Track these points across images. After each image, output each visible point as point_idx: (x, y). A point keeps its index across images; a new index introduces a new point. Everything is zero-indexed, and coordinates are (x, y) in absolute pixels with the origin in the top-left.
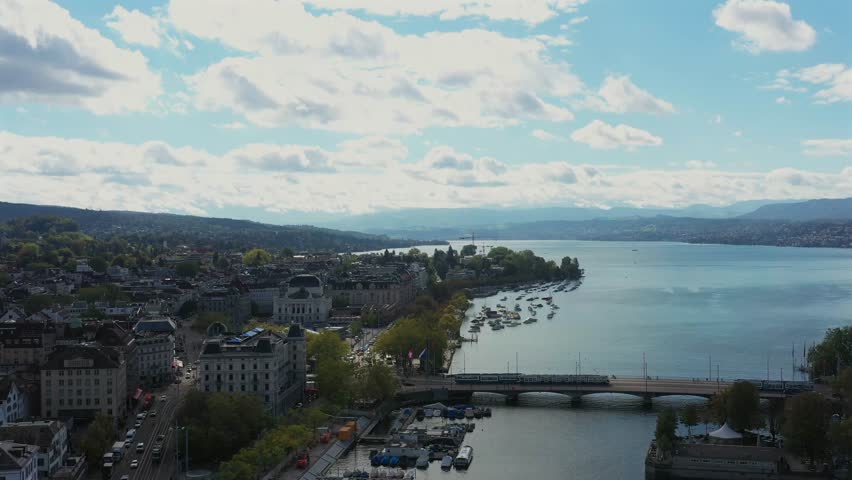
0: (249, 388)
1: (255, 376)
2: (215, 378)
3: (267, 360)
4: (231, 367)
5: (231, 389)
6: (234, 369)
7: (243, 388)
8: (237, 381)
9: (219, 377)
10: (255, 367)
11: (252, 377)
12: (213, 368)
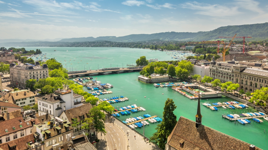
0: (42, 77)
1: (44, 74)
2: (33, 76)
3: (47, 70)
4: (37, 73)
5: (37, 78)
6: (38, 73)
7: (41, 78)
8: (39, 76)
9: (34, 76)
10: (44, 72)
11: (43, 75)
12: (32, 73)
